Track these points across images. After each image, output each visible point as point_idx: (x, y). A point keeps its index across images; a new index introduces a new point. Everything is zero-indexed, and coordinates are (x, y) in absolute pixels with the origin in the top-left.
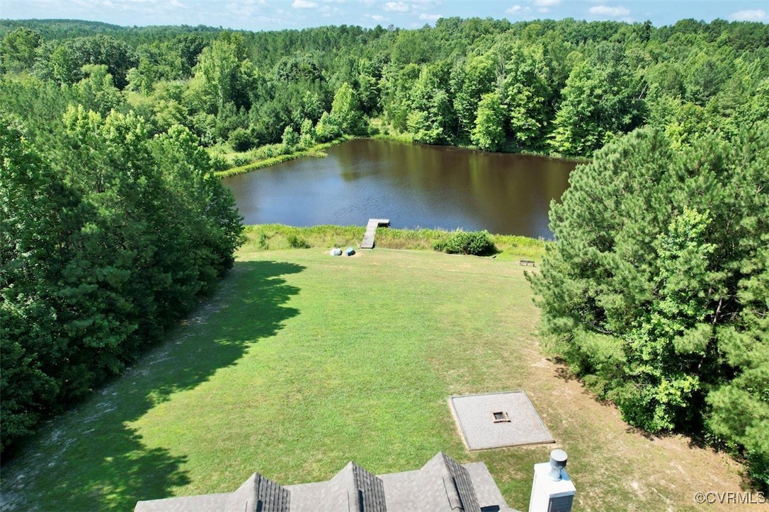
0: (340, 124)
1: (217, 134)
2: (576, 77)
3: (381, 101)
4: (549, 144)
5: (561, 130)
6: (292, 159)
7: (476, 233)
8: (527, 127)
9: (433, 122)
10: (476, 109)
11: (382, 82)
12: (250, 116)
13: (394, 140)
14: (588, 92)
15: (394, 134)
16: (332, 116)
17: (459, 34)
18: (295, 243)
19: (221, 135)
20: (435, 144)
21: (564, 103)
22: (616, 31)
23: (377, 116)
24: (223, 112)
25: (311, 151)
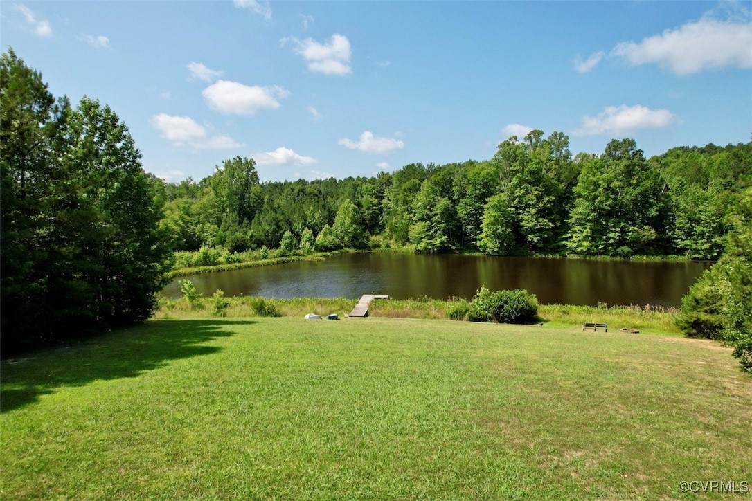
0: (341, 239)
1: (217, 242)
2: (588, 172)
3: (384, 218)
4: (565, 246)
5: (577, 228)
6: (288, 262)
8: (539, 227)
9: (436, 230)
10: (481, 214)
11: (385, 201)
12: (252, 226)
13: (395, 252)
14: (604, 185)
15: (394, 246)
16: (335, 228)
19: (221, 243)
20: (439, 252)
21: (578, 200)
23: (379, 233)
24: (226, 223)
25: (310, 257)
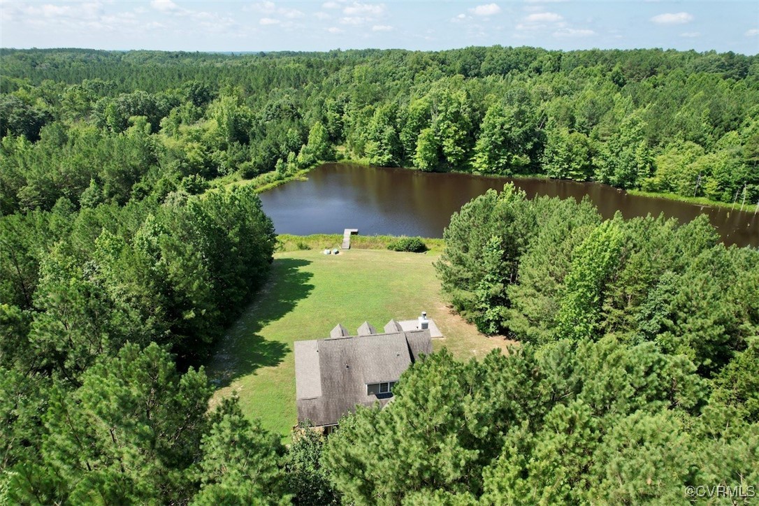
0: (315, 152)
1: (228, 165)
2: (491, 115)
3: (344, 132)
4: (471, 165)
5: (480, 154)
6: (284, 183)
7: (413, 238)
8: (454, 152)
9: (384, 150)
10: (416, 141)
11: (345, 117)
12: (251, 151)
13: (355, 164)
14: (499, 127)
15: (355, 159)
16: (310, 146)
17: (404, 68)
18: (301, 247)
19: (231, 166)
20: (386, 166)
21: (482, 135)
22: (535, 59)
23: (342, 144)
24: (231, 149)
25: (296, 176)
